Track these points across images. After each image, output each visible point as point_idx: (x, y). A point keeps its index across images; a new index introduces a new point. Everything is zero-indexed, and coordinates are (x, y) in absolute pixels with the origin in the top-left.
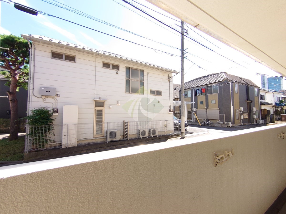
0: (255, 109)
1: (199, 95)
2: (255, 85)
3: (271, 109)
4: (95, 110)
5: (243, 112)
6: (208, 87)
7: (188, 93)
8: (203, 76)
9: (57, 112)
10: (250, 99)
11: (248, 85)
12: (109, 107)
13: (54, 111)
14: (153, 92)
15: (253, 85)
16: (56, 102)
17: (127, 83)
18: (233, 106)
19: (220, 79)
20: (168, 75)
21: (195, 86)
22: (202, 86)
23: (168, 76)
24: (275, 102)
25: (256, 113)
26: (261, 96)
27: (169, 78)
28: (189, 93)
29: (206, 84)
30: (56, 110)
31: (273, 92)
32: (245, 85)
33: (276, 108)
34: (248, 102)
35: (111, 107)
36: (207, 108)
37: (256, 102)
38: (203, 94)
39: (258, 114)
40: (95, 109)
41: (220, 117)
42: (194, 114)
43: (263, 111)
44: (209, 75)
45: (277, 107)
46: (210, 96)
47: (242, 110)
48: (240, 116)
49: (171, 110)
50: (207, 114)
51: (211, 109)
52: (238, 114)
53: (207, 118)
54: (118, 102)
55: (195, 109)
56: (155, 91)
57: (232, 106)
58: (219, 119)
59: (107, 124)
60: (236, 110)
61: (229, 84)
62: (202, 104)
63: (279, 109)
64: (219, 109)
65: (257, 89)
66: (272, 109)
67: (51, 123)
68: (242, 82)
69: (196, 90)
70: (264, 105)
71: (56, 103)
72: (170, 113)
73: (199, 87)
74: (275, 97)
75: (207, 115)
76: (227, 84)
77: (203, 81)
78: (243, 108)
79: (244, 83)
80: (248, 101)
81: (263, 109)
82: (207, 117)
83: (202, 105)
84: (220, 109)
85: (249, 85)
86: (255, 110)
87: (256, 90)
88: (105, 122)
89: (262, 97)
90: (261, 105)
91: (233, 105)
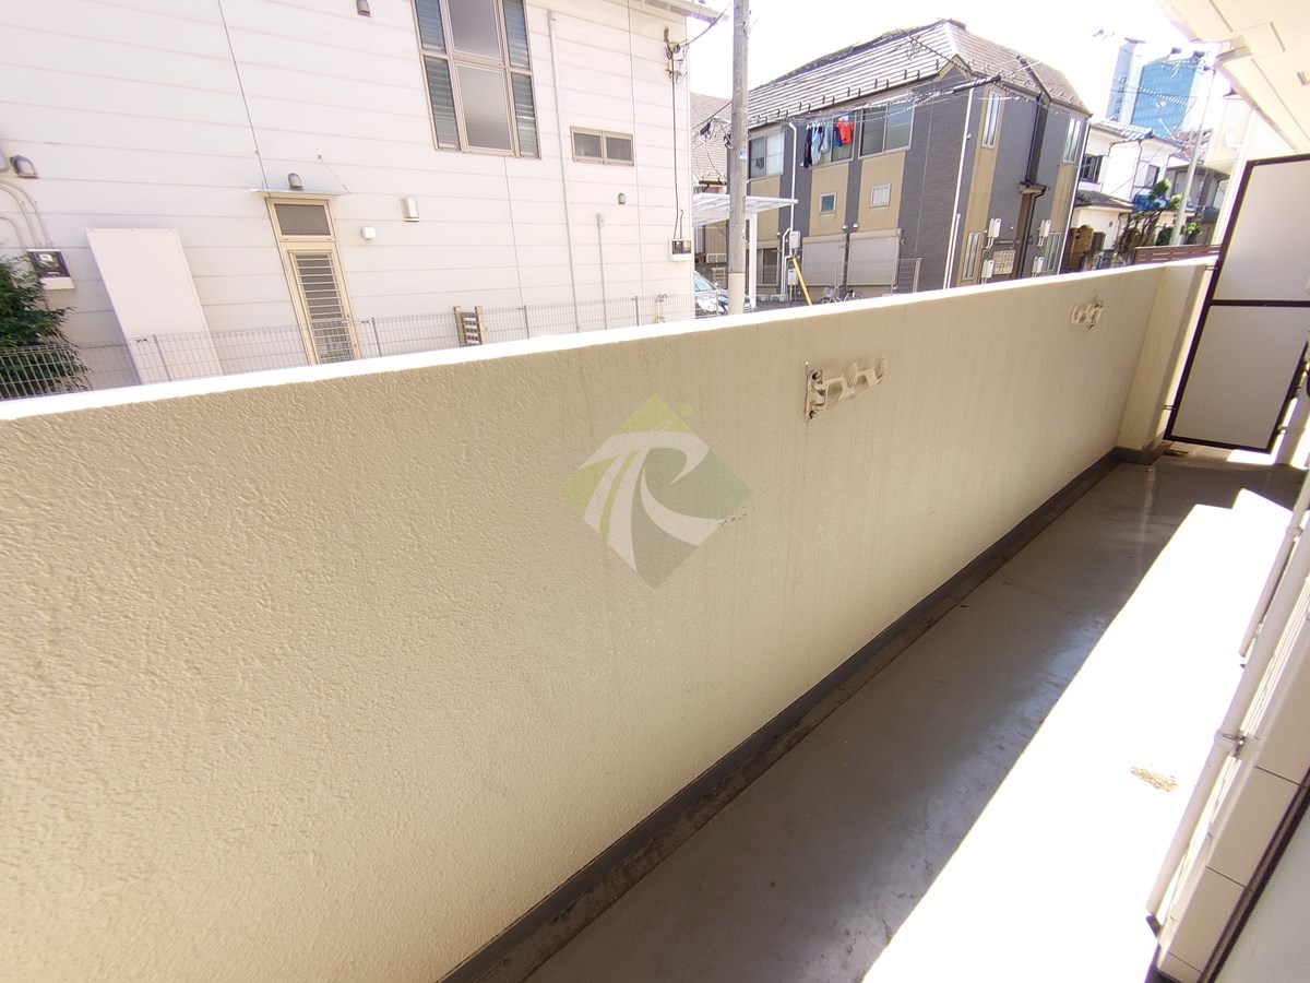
0: (1046, 229)
1: (819, 163)
2: (1077, 103)
3: (1111, 224)
4: (285, 256)
5: (999, 245)
6: (865, 111)
7: (770, 152)
8: (850, 48)
9: (63, 271)
10: (1041, 178)
11: (1047, 100)
12: (362, 233)
13: (41, 271)
14: (587, 144)
15: (1067, 100)
16: (28, 207)
17: (438, 81)
18: (959, 216)
19: (925, 66)
20: (666, 31)
21: (805, 109)
22: (836, 110)
23: (666, 40)
24: (1135, 192)
25: (1047, 251)
26: (1088, 160)
27: (670, 53)
28: (775, 147)
29: (859, 98)
30: (50, 258)
31: (1140, 141)
32: (1034, 99)
33: (1130, 220)
34: (1028, 191)
35: (370, 233)
36: (848, 232)
37: (1057, 197)
38: (840, 151)
39: (1054, 254)
40: (284, 247)
41: (899, 270)
42: (790, 262)
43: (1077, 237)
44: (881, 38)
45: (1136, 218)
46: (869, 162)
47: (996, 235)
48: (982, 262)
49: (682, 242)
50: (847, 259)
51: (866, 234)
52: (973, 254)
53: (845, 281)
54: (404, 202)
55: (794, 239)
56: (598, 137)
57: (956, 217)
58: (893, 282)
59: (370, 327)
60: (970, 237)
61: (961, 95)
62: (832, 208)
63: (1140, 227)
64: (899, 230)
65: (1079, 123)
66: (1114, 224)
67: (52, 333)
68: (1021, 84)
69: (810, 131)
70: (1090, 207)
71: (34, 218)
72: (678, 257)
73: (825, 113)
74: (1142, 164)
75: (846, 267)
76: (955, 91)
77: (844, 77)
78: (999, 224)
79: (1033, 87)
80: (1028, 187)
81: (1079, 227)
82: (845, 276)
83: (828, 215)
84: (903, 232)
85: (1051, 100)
86: (1046, 235)
87: (1074, 127)
88: (360, 315)
89: (1091, 165)
90: (1075, 206)
91: (963, 210)
